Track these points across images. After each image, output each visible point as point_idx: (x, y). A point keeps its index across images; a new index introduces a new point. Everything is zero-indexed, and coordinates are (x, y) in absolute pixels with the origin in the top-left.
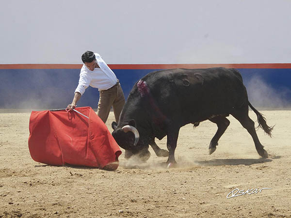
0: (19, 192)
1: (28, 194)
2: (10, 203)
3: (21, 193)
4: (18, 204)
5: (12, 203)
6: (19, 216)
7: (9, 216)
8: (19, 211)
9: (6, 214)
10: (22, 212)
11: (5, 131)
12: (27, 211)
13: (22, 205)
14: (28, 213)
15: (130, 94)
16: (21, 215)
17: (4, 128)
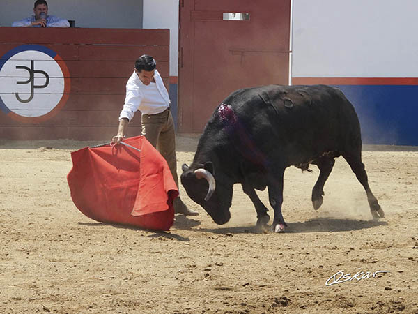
0: (401, 272)
1: (415, 276)
2: (387, 289)
3: (404, 275)
4: (399, 291)
5: (390, 289)
6: (402, 309)
7: (385, 309)
8: (400, 301)
9: (381, 304)
10: (405, 303)
11: (382, 179)
12: (413, 302)
13: (404, 293)
14: (414, 304)
15: (207, 124)
16: (404, 308)
17: (380, 174)
